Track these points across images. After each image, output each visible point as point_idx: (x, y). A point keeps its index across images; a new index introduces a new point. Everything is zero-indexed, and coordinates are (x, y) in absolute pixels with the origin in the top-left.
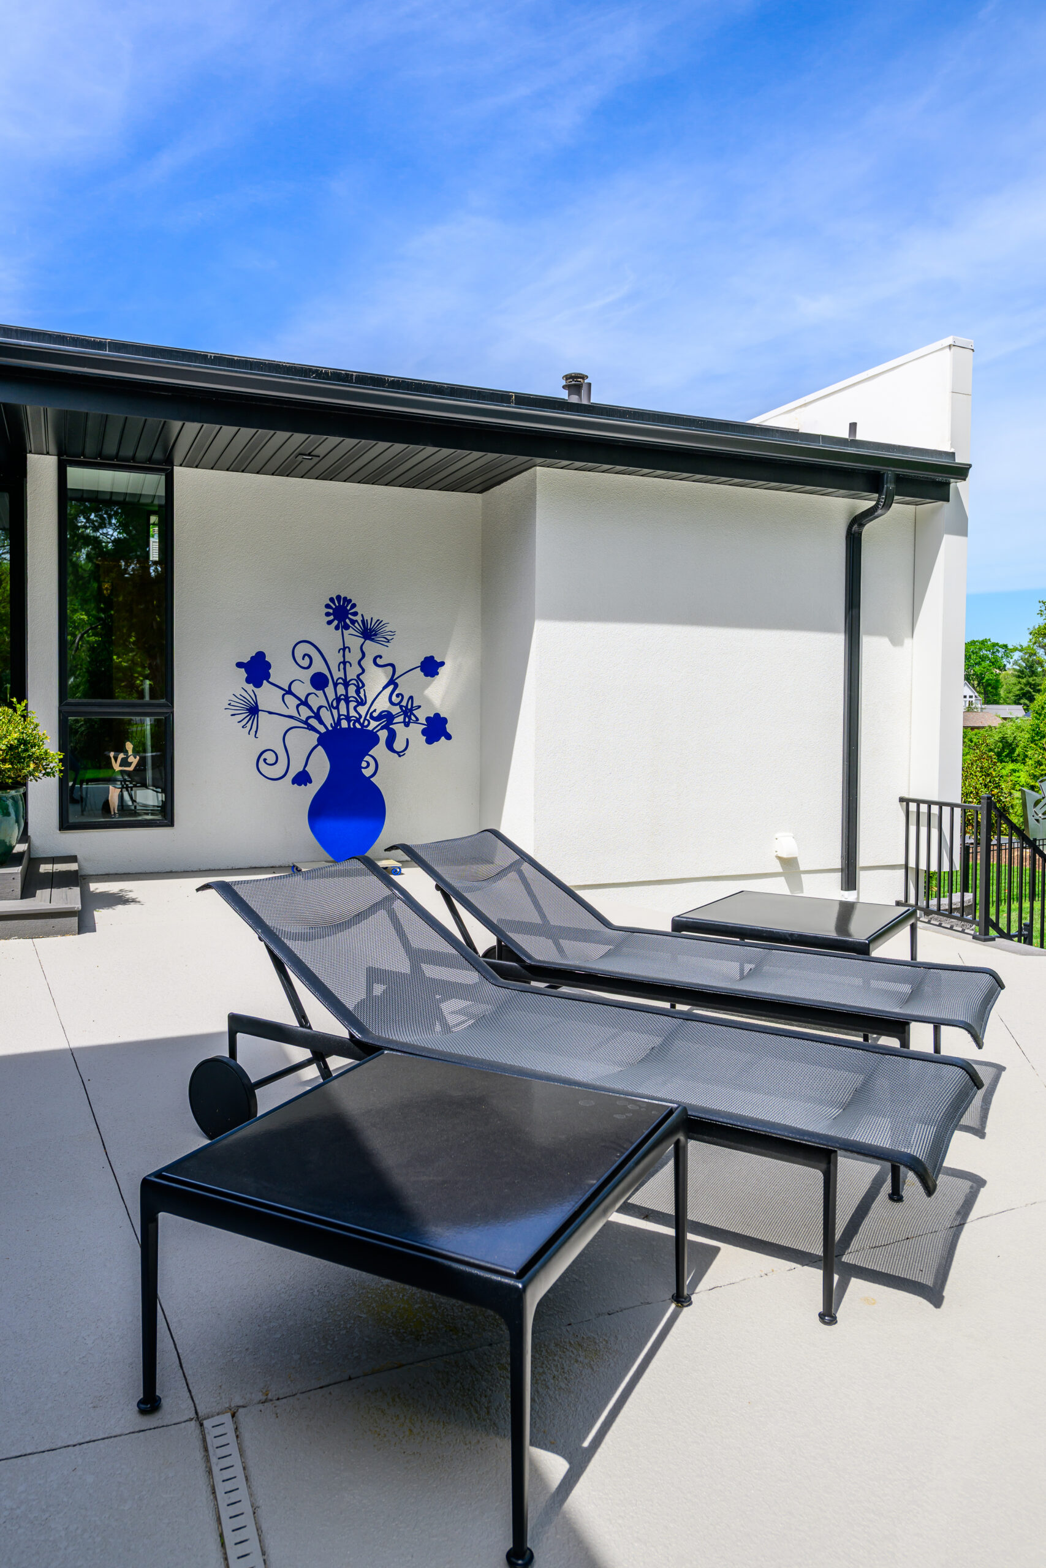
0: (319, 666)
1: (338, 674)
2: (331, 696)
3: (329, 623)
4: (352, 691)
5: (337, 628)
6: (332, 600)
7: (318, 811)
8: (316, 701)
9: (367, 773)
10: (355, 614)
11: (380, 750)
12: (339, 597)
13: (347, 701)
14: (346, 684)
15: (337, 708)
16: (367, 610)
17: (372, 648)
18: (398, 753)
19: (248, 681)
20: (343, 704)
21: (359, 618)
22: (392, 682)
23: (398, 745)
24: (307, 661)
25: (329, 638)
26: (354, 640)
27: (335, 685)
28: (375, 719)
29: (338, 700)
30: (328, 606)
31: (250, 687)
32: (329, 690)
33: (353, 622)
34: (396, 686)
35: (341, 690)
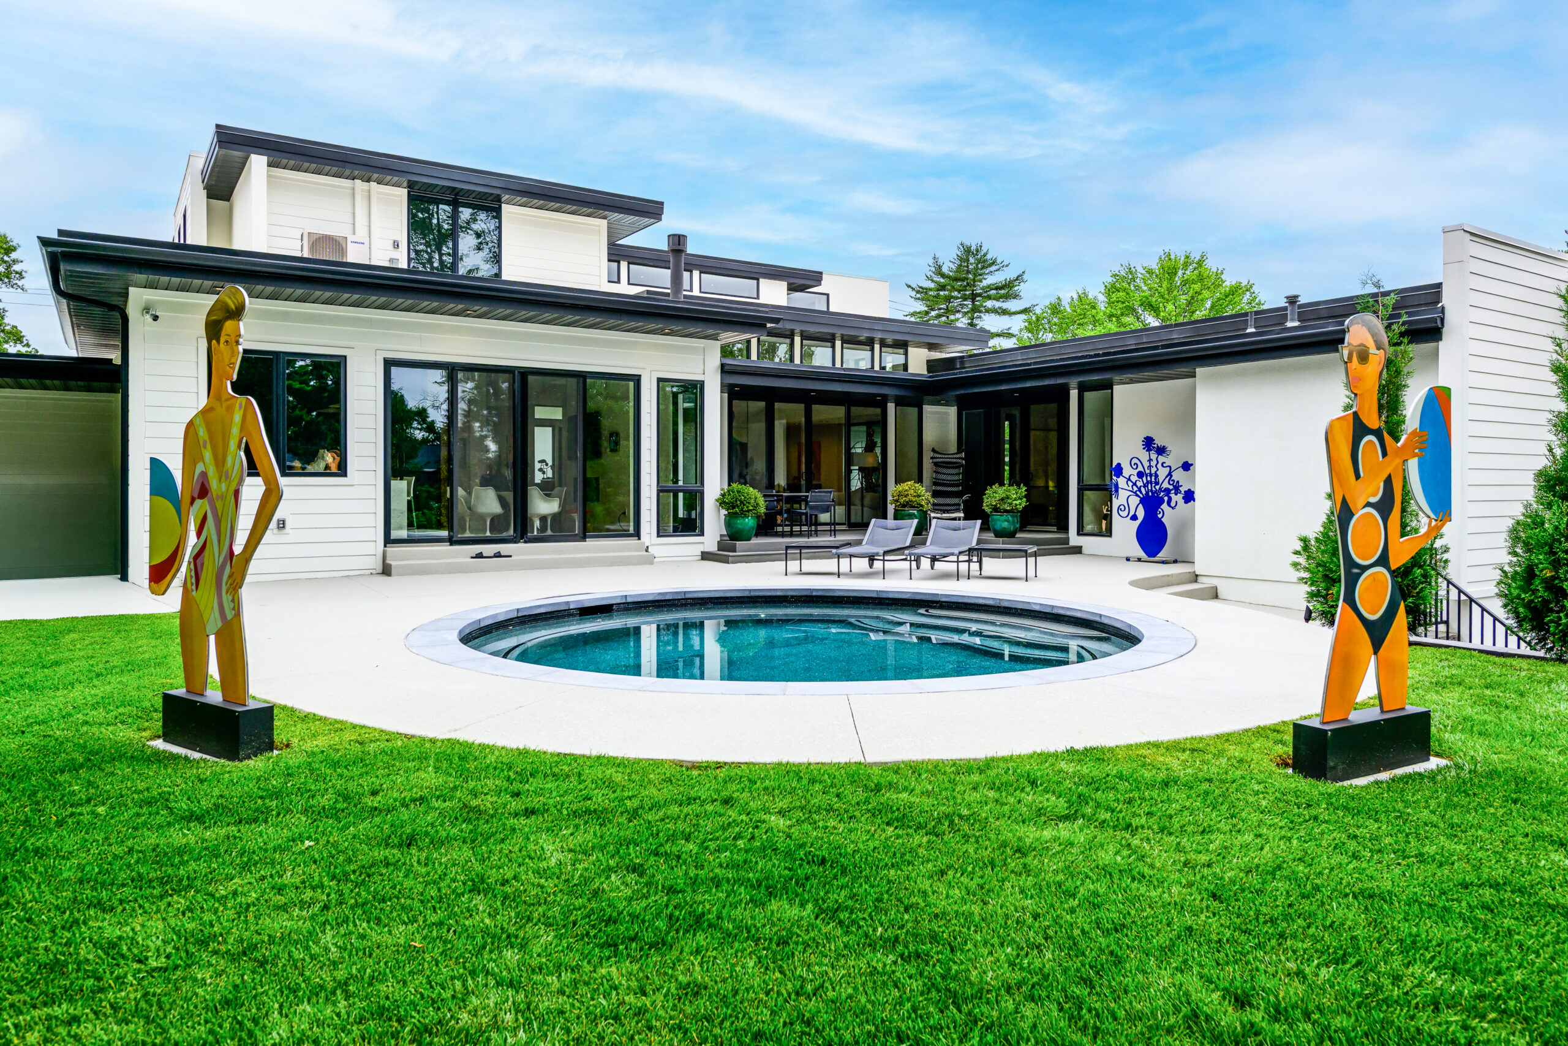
0: (1140, 468)
1: (1148, 471)
2: (1145, 482)
3: (1144, 449)
4: (1153, 478)
5: (1147, 451)
6: (1145, 438)
7: (1140, 532)
8: (1139, 484)
9: (1160, 516)
11: (1164, 506)
13: (1151, 483)
14: (1151, 475)
15: (1147, 487)
16: (1159, 442)
17: (1161, 459)
18: (1172, 508)
19: (1115, 475)
20: (1149, 485)
21: (1156, 445)
23: (1173, 504)
24: (1135, 467)
25: (1144, 456)
26: (1154, 456)
27: (1147, 476)
28: (1163, 492)
29: (1148, 482)
30: (1143, 441)
31: (1116, 478)
32: (1144, 479)
33: (1153, 447)
34: (1171, 476)
35: (1149, 479)
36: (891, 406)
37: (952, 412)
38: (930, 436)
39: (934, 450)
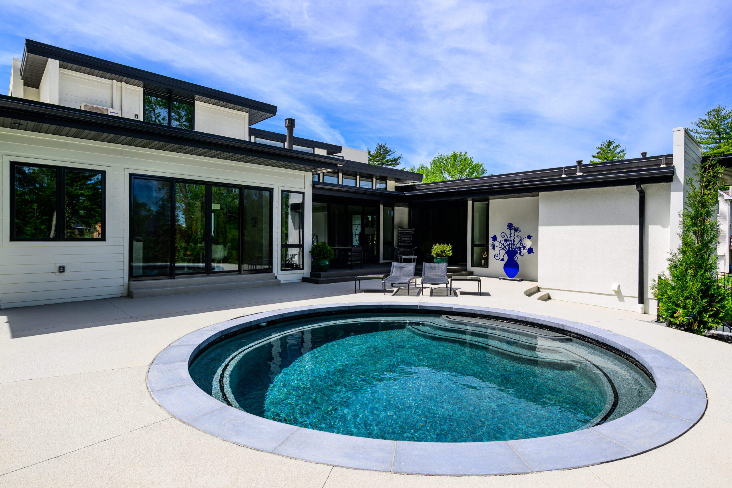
0: (506, 237)
1: (509, 239)
2: (508, 244)
3: (508, 229)
4: (512, 242)
5: (509, 230)
6: (508, 224)
7: (506, 266)
8: (505, 244)
9: (515, 259)
10: (513, 226)
11: (518, 255)
12: (510, 223)
13: (511, 244)
14: (511, 241)
15: (509, 246)
16: (515, 226)
17: (516, 233)
18: (522, 256)
19: (493, 240)
20: (510, 245)
21: (514, 227)
22: (521, 240)
23: (522, 254)
24: (503, 237)
25: (508, 232)
26: (513, 232)
27: (509, 241)
28: (517, 248)
29: (509, 244)
30: (507, 225)
31: (493, 242)
32: (508, 242)
33: (513, 228)
34: (521, 241)
35: (510, 242)
36: (381, 207)
37: (406, 210)
38: (397, 220)
39: (400, 227)
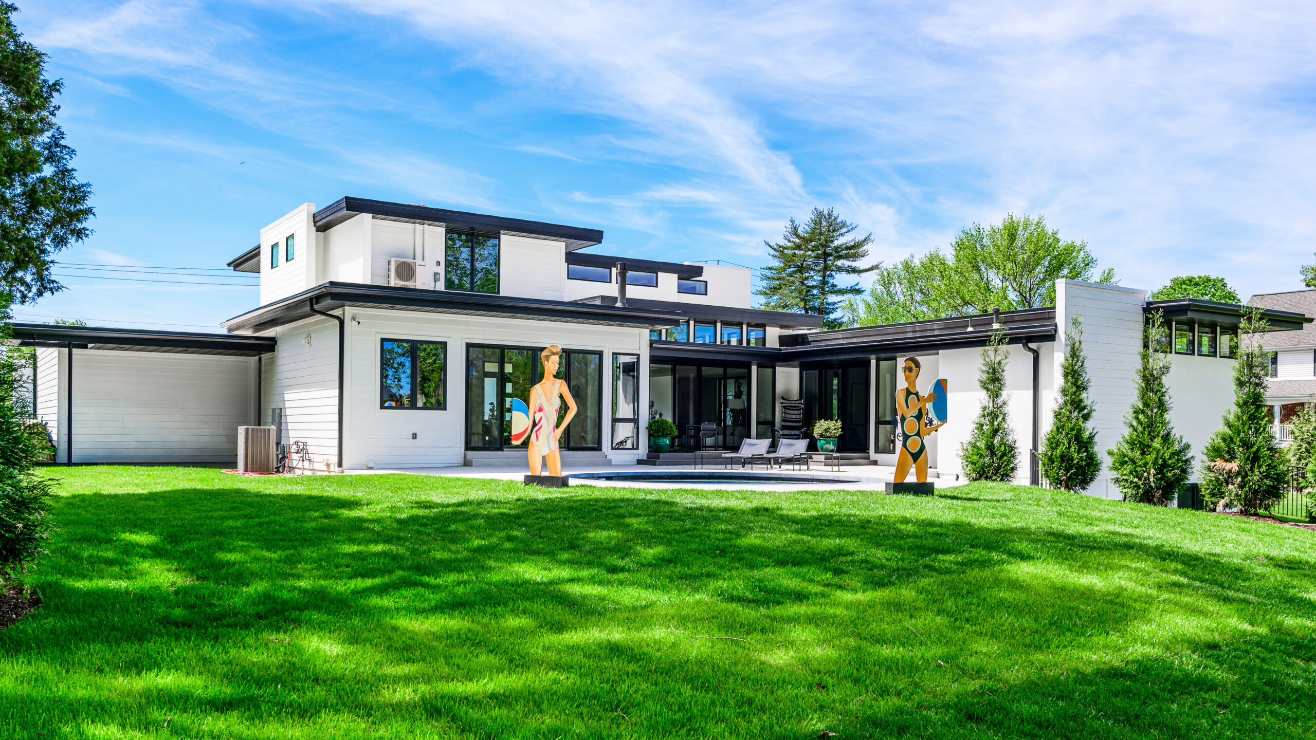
36: (754, 368)
37: (796, 371)
38: (780, 387)
39: (783, 398)
